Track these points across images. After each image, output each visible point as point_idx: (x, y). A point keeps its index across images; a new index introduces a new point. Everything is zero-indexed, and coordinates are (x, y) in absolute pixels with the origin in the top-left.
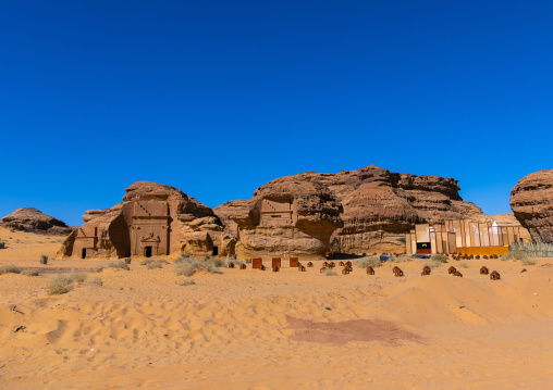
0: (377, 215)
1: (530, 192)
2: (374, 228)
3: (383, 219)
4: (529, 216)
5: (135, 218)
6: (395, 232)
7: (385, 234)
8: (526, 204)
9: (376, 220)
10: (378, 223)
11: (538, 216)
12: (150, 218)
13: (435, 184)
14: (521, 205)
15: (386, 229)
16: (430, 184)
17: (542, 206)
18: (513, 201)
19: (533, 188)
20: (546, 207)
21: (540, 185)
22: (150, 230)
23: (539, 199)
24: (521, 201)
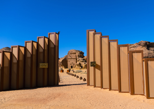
5: (68, 59)
12: (72, 59)
22: (72, 62)
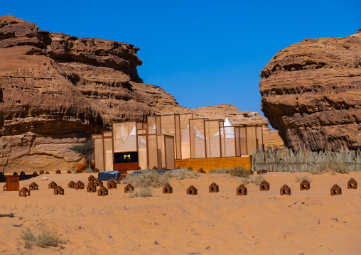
0: (27, 107)
1: (294, 73)
2: (20, 129)
3: (37, 113)
4: (290, 110)
6: (54, 136)
7: (38, 139)
8: (287, 92)
9: (24, 115)
10: (28, 120)
11: (304, 110)
13: (107, 53)
14: (279, 92)
15: (40, 129)
16: (98, 53)
17: (312, 95)
18: (266, 86)
19: (298, 67)
20: (319, 96)
21: (309, 63)
23: (308, 84)
24: (280, 87)
